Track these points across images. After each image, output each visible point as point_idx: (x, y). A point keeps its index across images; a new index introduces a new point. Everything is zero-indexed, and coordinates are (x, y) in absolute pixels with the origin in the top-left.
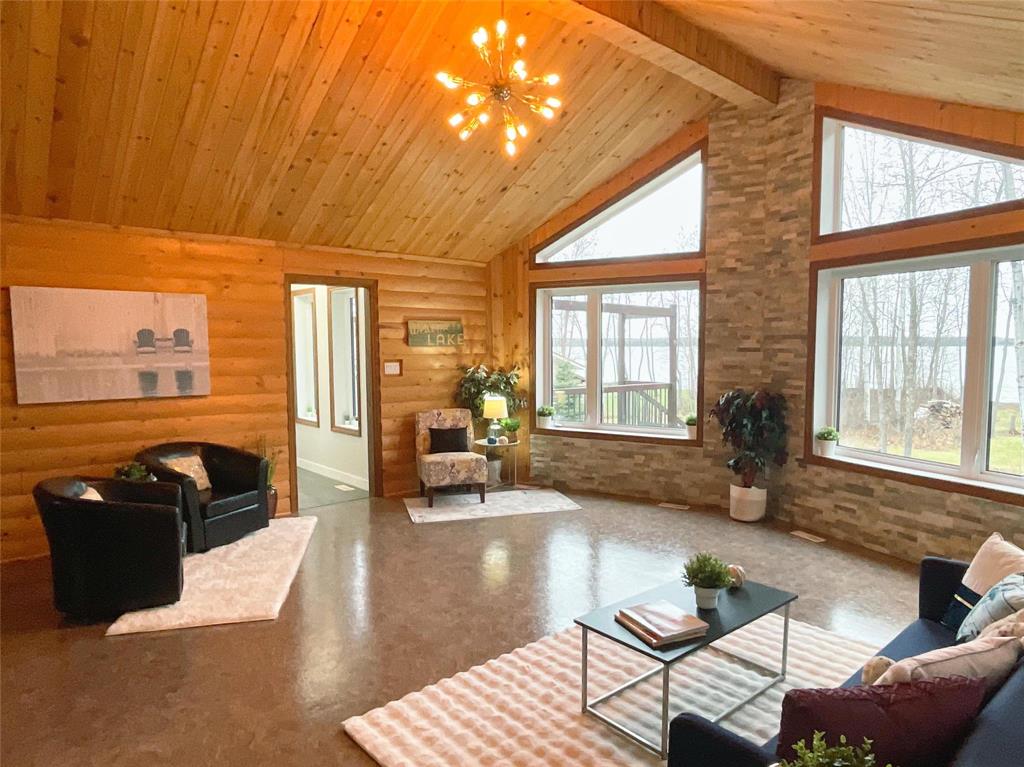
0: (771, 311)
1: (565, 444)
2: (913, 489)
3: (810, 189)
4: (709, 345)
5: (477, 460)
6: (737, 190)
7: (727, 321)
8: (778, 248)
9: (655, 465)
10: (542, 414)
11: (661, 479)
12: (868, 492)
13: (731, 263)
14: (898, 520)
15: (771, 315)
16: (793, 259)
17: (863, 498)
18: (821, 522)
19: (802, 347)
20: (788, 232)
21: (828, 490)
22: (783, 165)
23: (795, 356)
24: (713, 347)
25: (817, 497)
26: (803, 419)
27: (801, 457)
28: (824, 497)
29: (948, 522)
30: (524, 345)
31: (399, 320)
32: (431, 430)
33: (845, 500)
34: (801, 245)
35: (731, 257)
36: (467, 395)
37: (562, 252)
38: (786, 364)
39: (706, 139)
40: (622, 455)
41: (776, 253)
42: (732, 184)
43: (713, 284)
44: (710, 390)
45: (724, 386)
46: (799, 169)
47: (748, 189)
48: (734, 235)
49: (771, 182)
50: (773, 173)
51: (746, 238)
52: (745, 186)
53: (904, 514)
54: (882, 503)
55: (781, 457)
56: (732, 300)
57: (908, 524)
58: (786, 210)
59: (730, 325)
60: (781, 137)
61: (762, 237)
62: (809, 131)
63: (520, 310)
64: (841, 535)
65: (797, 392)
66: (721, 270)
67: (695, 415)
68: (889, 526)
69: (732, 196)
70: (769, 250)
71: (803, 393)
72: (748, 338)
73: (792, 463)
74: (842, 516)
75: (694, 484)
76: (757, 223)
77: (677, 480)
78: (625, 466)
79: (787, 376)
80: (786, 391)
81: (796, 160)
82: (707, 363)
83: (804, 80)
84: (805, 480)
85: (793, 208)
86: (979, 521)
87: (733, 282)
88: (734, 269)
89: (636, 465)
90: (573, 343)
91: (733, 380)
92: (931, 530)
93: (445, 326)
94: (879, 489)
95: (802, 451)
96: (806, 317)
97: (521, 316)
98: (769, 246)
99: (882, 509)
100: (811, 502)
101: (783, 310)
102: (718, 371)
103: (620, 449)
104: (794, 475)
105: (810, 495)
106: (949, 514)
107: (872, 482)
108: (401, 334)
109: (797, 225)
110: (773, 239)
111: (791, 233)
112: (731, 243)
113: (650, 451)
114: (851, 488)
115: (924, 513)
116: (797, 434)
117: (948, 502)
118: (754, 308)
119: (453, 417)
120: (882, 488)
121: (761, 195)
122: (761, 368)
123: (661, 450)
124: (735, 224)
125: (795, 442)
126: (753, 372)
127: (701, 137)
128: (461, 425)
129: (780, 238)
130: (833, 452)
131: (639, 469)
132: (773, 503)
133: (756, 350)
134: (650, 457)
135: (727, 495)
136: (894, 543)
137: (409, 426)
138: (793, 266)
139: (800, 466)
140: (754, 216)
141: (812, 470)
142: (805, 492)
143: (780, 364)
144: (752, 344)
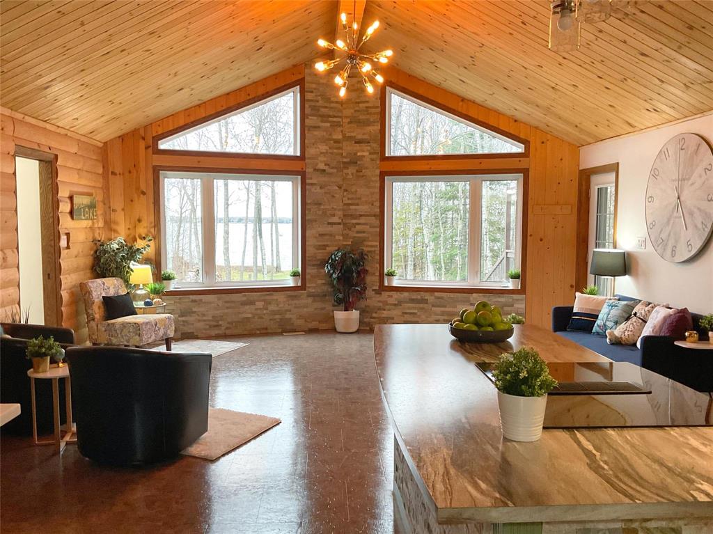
0: (349, 199)
4: (308, 220)
6: (324, 118)
7: (320, 204)
8: (354, 161)
11: (277, 317)
12: (425, 301)
13: (321, 166)
15: (350, 202)
16: (367, 168)
17: (421, 305)
19: (375, 223)
21: (399, 304)
22: (357, 108)
23: (370, 227)
24: (311, 221)
25: (389, 310)
26: (378, 265)
28: (394, 309)
30: (148, 219)
31: (68, 194)
32: (103, 297)
33: (409, 308)
34: (372, 160)
35: (321, 162)
38: (364, 232)
39: (303, 79)
40: (244, 304)
41: (353, 163)
42: (320, 113)
43: (311, 179)
44: (310, 250)
46: (370, 114)
47: (330, 119)
48: (323, 148)
49: (346, 117)
50: (348, 112)
51: (330, 151)
52: (330, 116)
54: (433, 306)
56: (323, 191)
58: (360, 137)
59: (322, 207)
61: (340, 151)
63: (143, 187)
65: (373, 249)
66: (315, 170)
67: (300, 269)
69: (322, 122)
70: (346, 160)
71: (377, 249)
72: (334, 215)
73: (369, 293)
74: (407, 317)
75: (300, 317)
76: (336, 141)
77: (288, 316)
78: (247, 312)
79: (364, 240)
80: (365, 249)
81: (367, 107)
82: (307, 233)
84: (379, 301)
85: (366, 137)
87: (323, 179)
88: (324, 170)
89: (256, 309)
91: (325, 243)
93: (88, 200)
94: (431, 298)
95: (377, 284)
96: (377, 204)
97: (144, 193)
98: (345, 157)
99: (433, 309)
100: (385, 314)
101: (360, 199)
102: (316, 237)
103: (244, 299)
104: (372, 299)
105: (384, 310)
107: (427, 296)
108: (69, 208)
109: (369, 148)
110: (349, 154)
111: (364, 152)
112: (321, 153)
113: (267, 297)
114: (412, 301)
116: (373, 274)
118: (337, 196)
121: (338, 125)
122: (343, 235)
123: (276, 296)
124: (325, 141)
125: (372, 281)
126: (337, 237)
127: (300, 77)
129: (355, 154)
130: (396, 282)
131: (259, 312)
132: (362, 319)
133: (339, 224)
134: (267, 303)
135: (332, 319)
138: (366, 172)
139: (376, 293)
140: (335, 137)
141: (385, 294)
142: (380, 309)
143: (358, 232)
144: (336, 219)
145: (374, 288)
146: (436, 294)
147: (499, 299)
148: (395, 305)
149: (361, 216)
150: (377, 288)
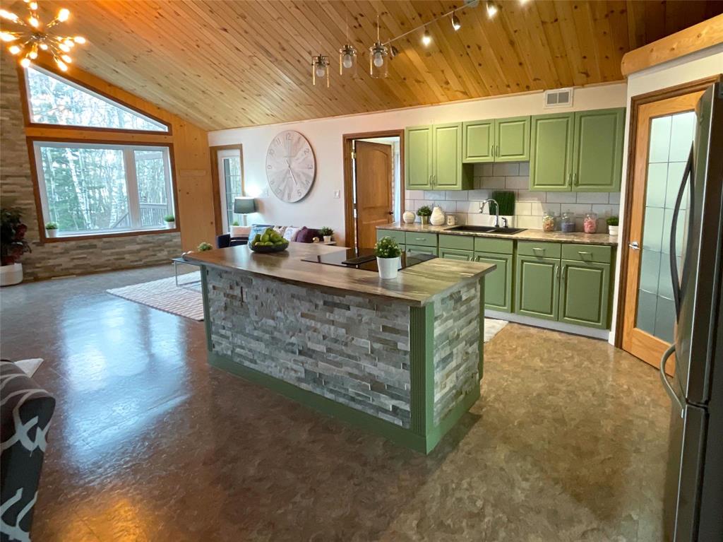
3: (16, 95)
14: (112, 254)
16: (9, 132)
17: (91, 250)
18: (62, 270)
19: (27, 183)
23: (21, 187)
25: (55, 259)
26: (36, 221)
28: (61, 257)
33: (78, 254)
34: (15, 125)
38: (14, 192)
46: (7, 82)
53: (117, 250)
54: (103, 249)
57: (117, 254)
68: (109, 258)
71: (34, 207)
73: (32, 246)
74: (77, 262)
79: (15, 198)
84: (44, 253)
86: (151, 243)
92: (131, 252)
95: (39, 237)
96: (27, 165)
99: (104, 252)
100: (51, 262)
105: (49, 259)
106: (138, 244)
107: (95, 242)
109: (9, 113)
114: (81, 248)
115: (127, 247)
116: (32, 229)
117: (138, 239)
120: (101, 243)
125: (31, 235)
130: (58, 234)
132: (25, 270)
136: (113, 264)
138: (9, 136)
139: (38, 246)
141: (48, 246)
142: (44, 259)
143: (5, 192)
145: (34, 241)
146: (105, 239)
147: (161, 237)
148: (61, 253)
149: (7, 176)
150: (38, 241)
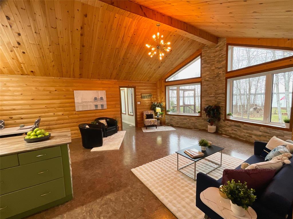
0: (217, 88)
1: (173, 117)
2: (251, 126)
3: (225, 62)
4: (203, 96)
5: (155, 120)
6: (208, 63)
7: (207, 91)
8: (218, 75)
9: (191, 121)
10: (168, 111)
11: (193, 124)
12: (240, 126)
13: (207, 79)
14: (247, 133)
15: (217, 89)
16: (222, 77)
17: (239, 128)
18: (229, 133)
19: (224, 96)
20: (220, 71)
21: (230, 126)
22: (219, 57)
23: (222, 98)
24: (204, 96)
25: (228, 128)
26: (224, 111)
27: (224, 119)
28: (229, 128)
29: (260, 133)
30: (164, 98)
31: (140, 94)
32: (146, 115)
33: (234, 128)
34: (223, 74)
35: (208, 77)
36: (153, 107)
37: (171, 79)
38: (220, 100)
39: (201, 53)
40: (184, 119)
41: (218, 76)
42: (207, 62)
43: (203, 83)
44: (203, 106)
45: (206, 105)
46: (223, 58)
47: (211, 63)
48: (208, 73)
49: (216, 61)
50: (217, 59)
51: (210, 73)
52: (210, 62)
53: (249, 131)
54: (243, 129)
55: (219, 119)
56: (208, 87)
57: (250, 134)
58: (219, 67)
59: (207, 92)
60: (218, 51)
61: (214, 73)
62: (225, 49)
63: (163, 91)
64: (233, 136)
65: (222, 105)
66: (205, 80)
67: (200, 111)
68: (245, 134)
69: (207, 65)
70: (216, 75)
71: (224, 105)
72: (211, 94)
73: (222, 120)
74: (233, 132)
75: (200, 125)
76: (213, 70)
77: (196, 124)
78: (185, 121)
79: (220, 102)
80: (220, 105)
81: (222, 56)
82: (202, 100)
83: (224, 38)
84: (224, 124)
85: (222, 66)
86: (268, 133)
87: (208, 83)
88: (208, 80)
89: (187, 121)
90: (174, 97)
91: (208, 103)
92: (255, 135)
93: (148, 95)
94: (242, 126)
95: (224, 118)
96: (224, 89)
97: (163, 92)
98: (216, 74)
99: (243, 130)
100: (226, 129)
101: (219, 88)
102: (205, 101)
103: (184, 118)
104: (222, 123)
105: (226, 127)
106: (260, 131)
107: (241, 125)
108: (140, 96)
109: (222, 70)
110: (217, 73)
111: (221, 72)
112: (207, 75)
113: (190, 118)
114: (235, 126)
115: (254, 131)
116: (223, 114)
117: (260, 129)
118: (213, 88)
119: (150, 112)
120: (243, 126)
121: (214, 64)
122: (214, 100)
123: (193, 118)
124: (208, 70)
125: (222, 116)
126: (213, 101)
127: (200, 53)
128: (152, 114)
129: (218, 73)
130: (231, 118)
131: (188, 122)
132: (217, 129)
133: (214, 97)
134: (190, 120)
135: (207, 127)
136: (246, 138)
137: (142, 114)
138: (221, 78)
139: (224, 121)
140: (212, 68)
141: (227, 122)
142: (225, 127)
143: (219, 100)
144: (212, 95)
146: (244, 124)
149: (220, 94)
